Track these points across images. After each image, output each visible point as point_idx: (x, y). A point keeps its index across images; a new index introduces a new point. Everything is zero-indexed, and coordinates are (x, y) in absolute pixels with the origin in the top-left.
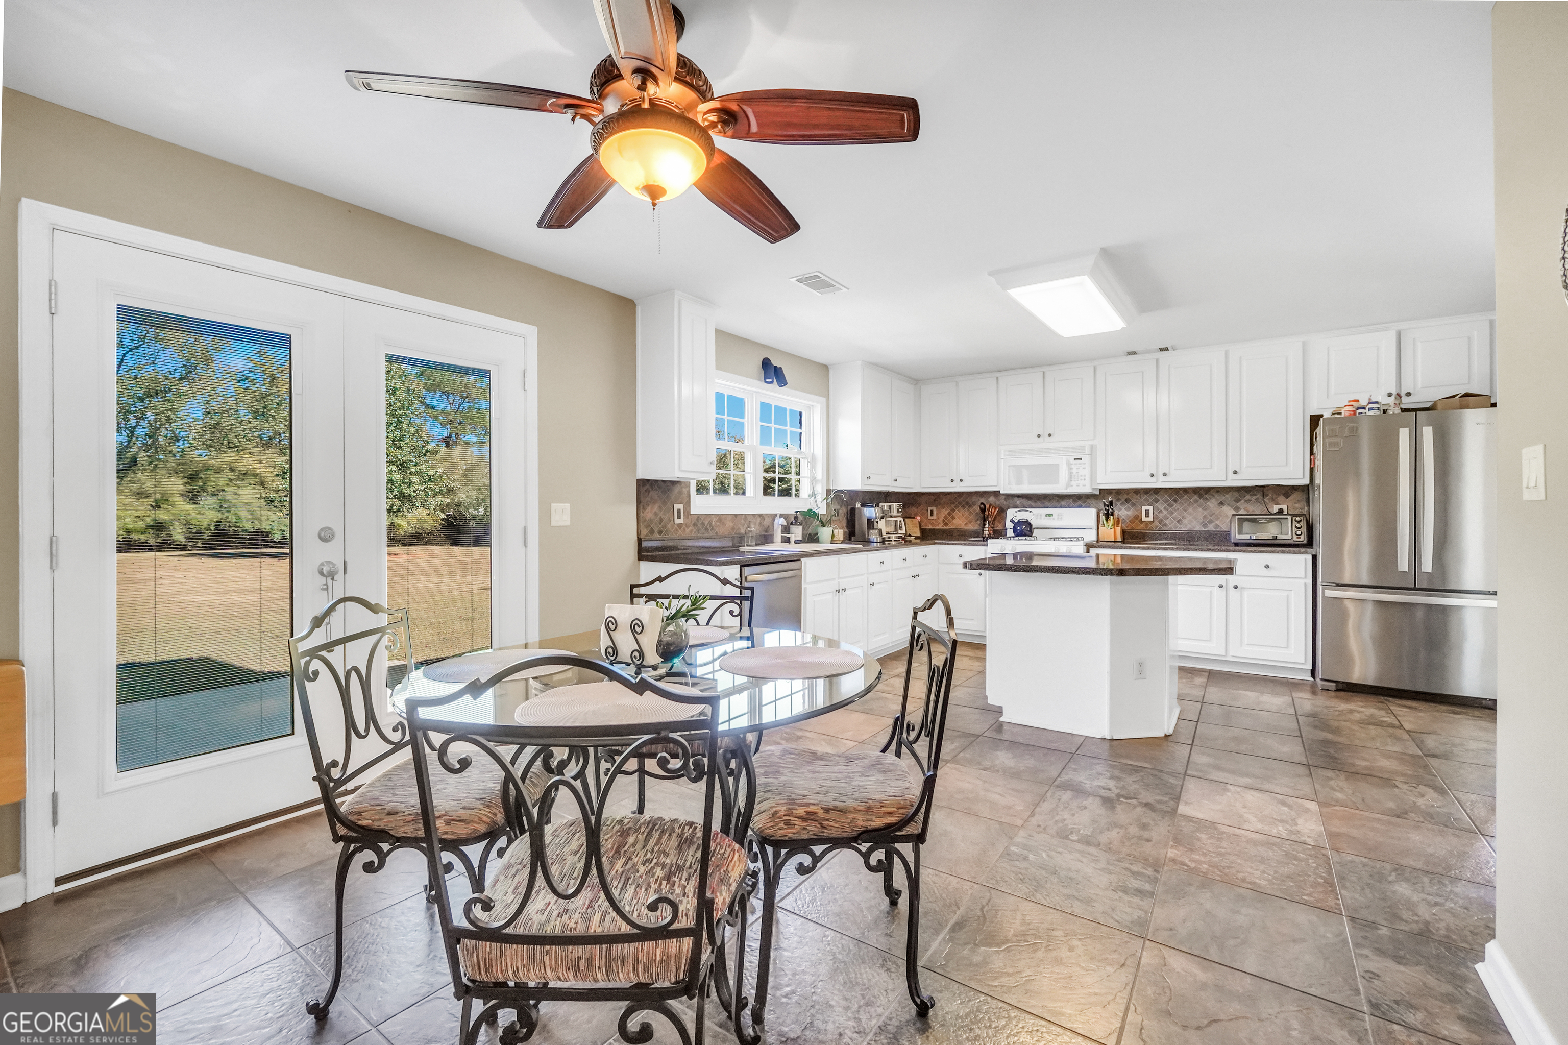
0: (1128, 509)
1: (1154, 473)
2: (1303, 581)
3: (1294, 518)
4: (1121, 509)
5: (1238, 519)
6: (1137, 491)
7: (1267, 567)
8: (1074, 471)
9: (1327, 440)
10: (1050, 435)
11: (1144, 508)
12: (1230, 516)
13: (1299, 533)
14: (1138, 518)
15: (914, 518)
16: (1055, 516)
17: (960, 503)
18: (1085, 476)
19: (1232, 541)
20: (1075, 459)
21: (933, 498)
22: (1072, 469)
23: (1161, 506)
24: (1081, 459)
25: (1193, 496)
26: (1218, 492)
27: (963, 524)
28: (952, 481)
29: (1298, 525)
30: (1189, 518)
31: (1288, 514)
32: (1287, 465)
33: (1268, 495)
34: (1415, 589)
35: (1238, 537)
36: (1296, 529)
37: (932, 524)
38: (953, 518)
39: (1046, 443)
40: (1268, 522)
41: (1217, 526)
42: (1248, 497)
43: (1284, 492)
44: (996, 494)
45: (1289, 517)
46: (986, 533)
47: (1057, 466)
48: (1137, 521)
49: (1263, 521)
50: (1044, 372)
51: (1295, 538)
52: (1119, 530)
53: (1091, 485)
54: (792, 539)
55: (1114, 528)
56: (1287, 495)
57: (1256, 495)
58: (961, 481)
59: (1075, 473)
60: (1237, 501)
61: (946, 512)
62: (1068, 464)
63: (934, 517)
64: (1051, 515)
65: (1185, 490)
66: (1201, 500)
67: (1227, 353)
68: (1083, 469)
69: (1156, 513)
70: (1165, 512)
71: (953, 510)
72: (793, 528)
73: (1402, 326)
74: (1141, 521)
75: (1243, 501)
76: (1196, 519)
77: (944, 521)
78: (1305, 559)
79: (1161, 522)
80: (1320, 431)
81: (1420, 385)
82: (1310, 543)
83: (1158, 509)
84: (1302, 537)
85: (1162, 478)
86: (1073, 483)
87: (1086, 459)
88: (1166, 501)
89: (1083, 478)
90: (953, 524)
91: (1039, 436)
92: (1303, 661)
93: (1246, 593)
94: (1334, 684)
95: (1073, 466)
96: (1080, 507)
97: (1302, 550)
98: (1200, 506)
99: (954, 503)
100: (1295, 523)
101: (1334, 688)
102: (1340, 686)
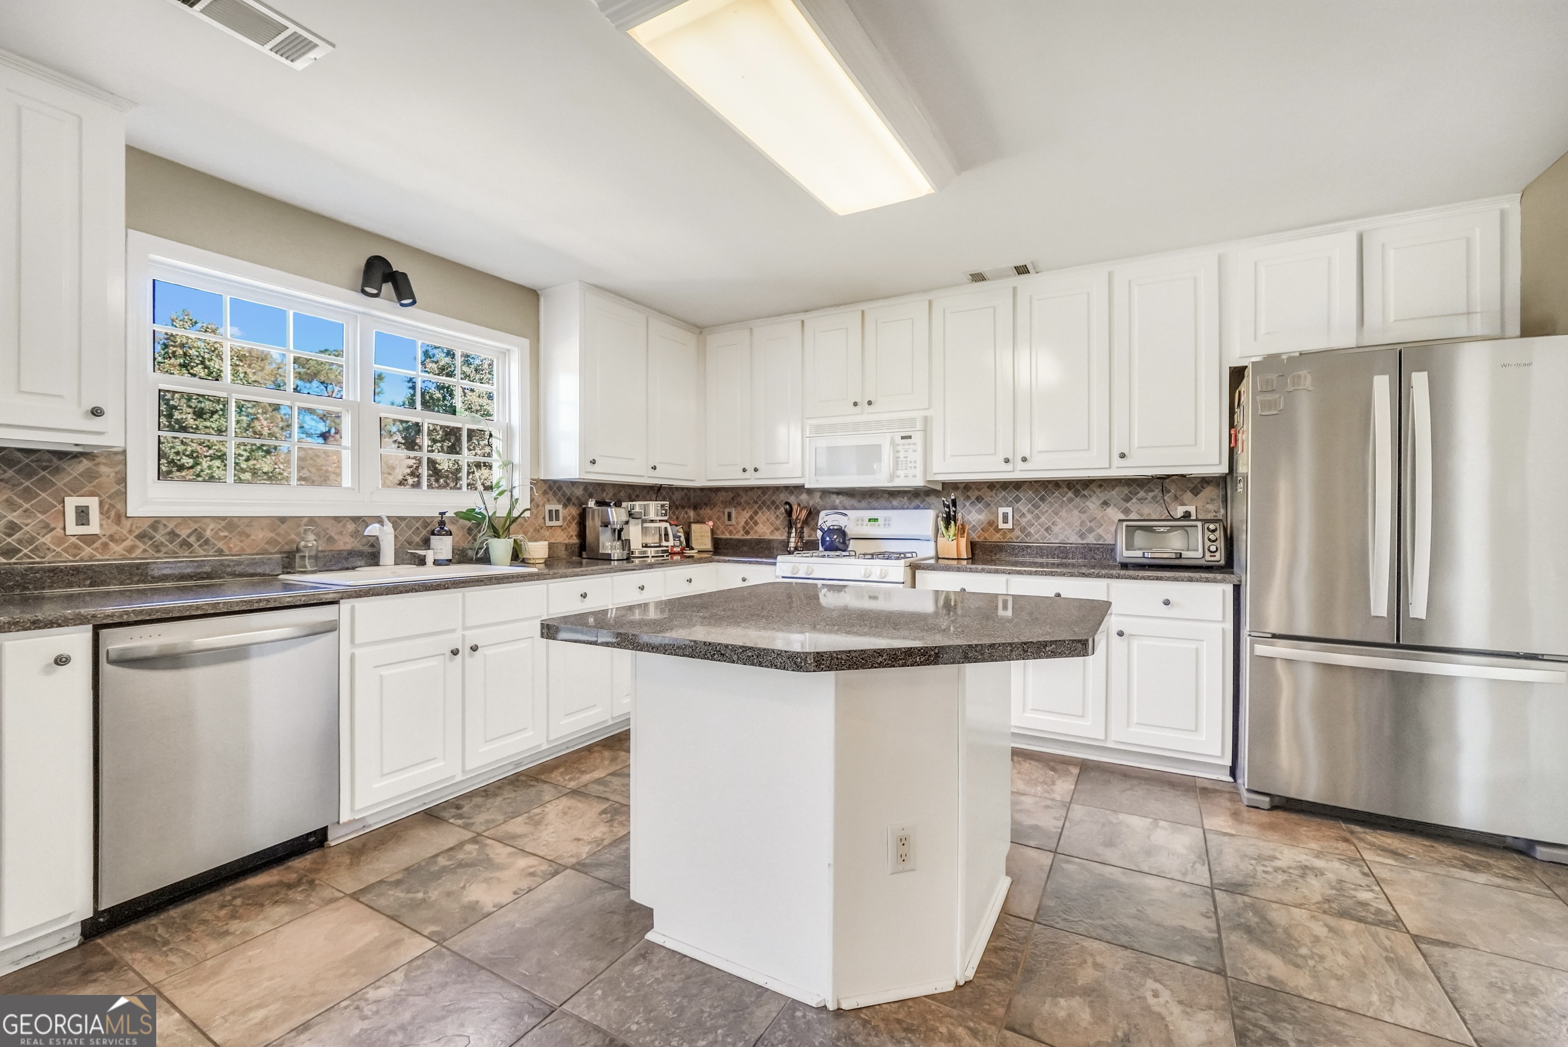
0: (980, 512)
1: (1010, 457)
2: (1220, 626)
3: (1206, 525)
4: (970, 512)
5: (1127, 526)
6: (992, 486)
7: (1167, 603)
8: (902, 455)
9: (1258, 398)
10: (870, 403)
11: (1001, 510)
12: (1117, 521)
13: (1213, 548)
14: (992, 524)
15: (704, 523)
16: (881, 521)
17: (764, 503)
18: (915, 462)
19: (1118, 560)
20: (903, 438)
21: (731, 495)
22: (898, 452)
23: (1023, 506)
24: (910, 437)
25: (1067, 493)
26: (1101, 486)
27: (768, 532)
28: (744, 470)
29: (1212, 537)
30: (1061, 524)
31: (1197, 520)
32: (1196, 444)
33: (1169, 491)
34: (1398, 646)
35: (1126, 554)
36: (1208, 543)
37: (731, 533)
38: (756, 523)
39: (865, 415)
40: (1168, 531)
41: (1100, 537)
42: (1142, 494)
43: (1192, 486)
44: (799, 489)
45: (1199, 524)
46: (792, 545)
47: (880, 446)
48: (992, 529)
49: (1162, 529)
50: (863, 312)
51: (1208, 557)
52: (963, 542)
53: (925, 472)
54: (430, 556)
55: (957, 539)
56: (1196, 492)
57: (1152, 491)
58: (756, 470)
59: (902, 458)
60: (1127, 499)
61: (749, 514)
62: (893, 442)
63: (733, 522)
64: (876, 520)
65: (1056, 484)
66: (1078, 499)
67: (1110, 275)
68: (913, 453)
69: (1017, 517)
70: (1029, 517)
71: (756, 513)
72: (434, 540)
73: (1365, 224)
74: (997, 530)
75: (1134, 500)
76: (1069, 524)
77: (744, 528)
78: (1224, 592)
79: (1023, 530)
80: (1246, 386)
81: (1392, 319)
82: (1229, 565)
83: (1021, 511)
84: (1218, 554)
85: (1021, 465)
86: (899, 473)
87: (918, 438)
88: (1030, 500)
89: (913, 465)
90: (756, 532)
91: (855, 404)
92: (1219, 753)
93: (1135, 643)
94: (1267, 799)
95: (900, 448)
96: (917, 508)
97: (1219, 576)
98: (1076, 507)
99: (756, 502)
100: (1207, 533)
101: (1267, 807)
102: (1277, 802)
